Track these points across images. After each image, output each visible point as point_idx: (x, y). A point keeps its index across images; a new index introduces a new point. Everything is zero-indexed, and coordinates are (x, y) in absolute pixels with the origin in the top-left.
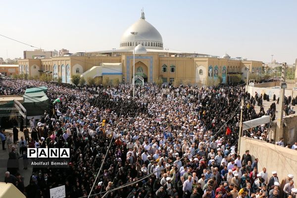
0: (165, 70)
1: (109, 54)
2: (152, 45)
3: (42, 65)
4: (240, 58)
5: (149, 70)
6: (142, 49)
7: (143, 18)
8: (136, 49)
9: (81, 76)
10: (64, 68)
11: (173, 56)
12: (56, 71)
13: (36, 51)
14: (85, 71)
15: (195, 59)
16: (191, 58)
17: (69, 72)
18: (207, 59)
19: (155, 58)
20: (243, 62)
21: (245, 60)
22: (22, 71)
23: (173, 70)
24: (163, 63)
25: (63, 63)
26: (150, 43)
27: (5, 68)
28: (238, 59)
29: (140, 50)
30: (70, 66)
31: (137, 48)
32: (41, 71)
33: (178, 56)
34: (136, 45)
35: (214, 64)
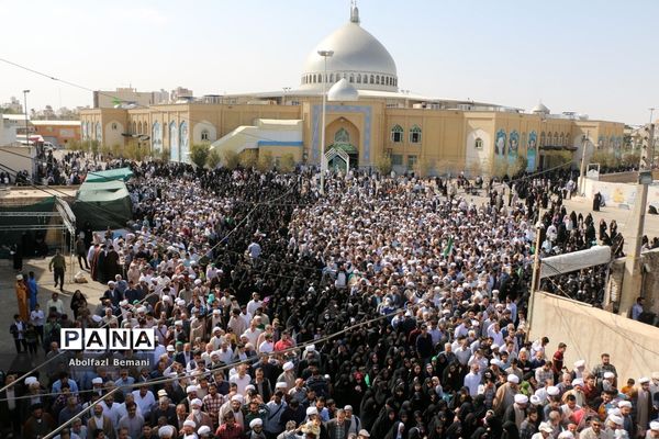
0: (397, 137)
1: (277, 99)
2: (372, 82)
3: (129, 123)
4: (571, 114)
5: (361, 136)
6: (348, 90)
7: (355, 20)
8: (333, 91)
9: (212, 147)
10: (175, 129)
11: (418, 106)
12: (158, 135)
13: (121, 91)
14: (220, 136)
15: (467, 115)
16: (457, 113)
17: (186, 138)
18: (493, 115)
19: (377, 110)
20: (578, 124)
21: (583, 119)
22: (88, 134)
23: (415, 137)
24: (394, 122)
25: (174, 117)
26: (369, 75)
27: (54, 127)
28: (567, 117)
29: (344, 91)
30: (187, 122)
31: (337, 87)
32: (127, 136)
33: (429, 107)
34: (337, 81)
35: (510, 126)
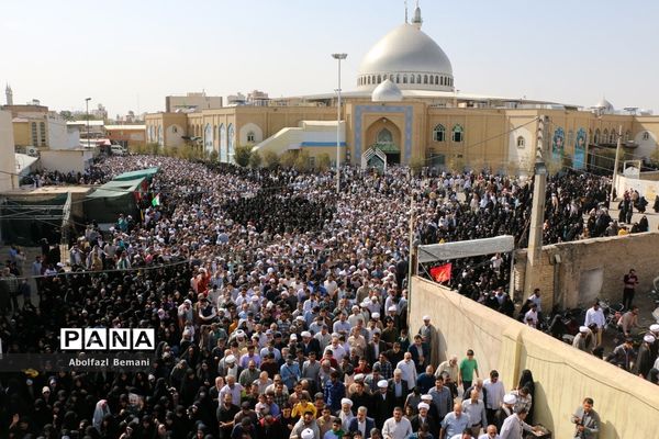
0: (440, 136)
1: (326, 101)
3: (188, 126)
4: (634, 109)
5: (403, 137)
6: (392, 90)
7: (418, 21)
8: (377, 92)
9: (254, 149)
10: (224, 132)
11: (463, 105)
12: (210, 138)
13: (192, 96)
14: (267, 135)
15: (509, 113)
16: (499, 111)
17: (233, 140)
18: (535, 113)
19: (419, 110)
20: (639, 120)
21: (645, 115)
22: (151, 137)
23: (458, 137)
24: (435, 122)
25: (223, 120)
28: (628, 113)
29: (386, 92)
30: (234, 127)
31: (380, 88)
32: (186, 138)
33: (475, 106)
34: (379, 82)
